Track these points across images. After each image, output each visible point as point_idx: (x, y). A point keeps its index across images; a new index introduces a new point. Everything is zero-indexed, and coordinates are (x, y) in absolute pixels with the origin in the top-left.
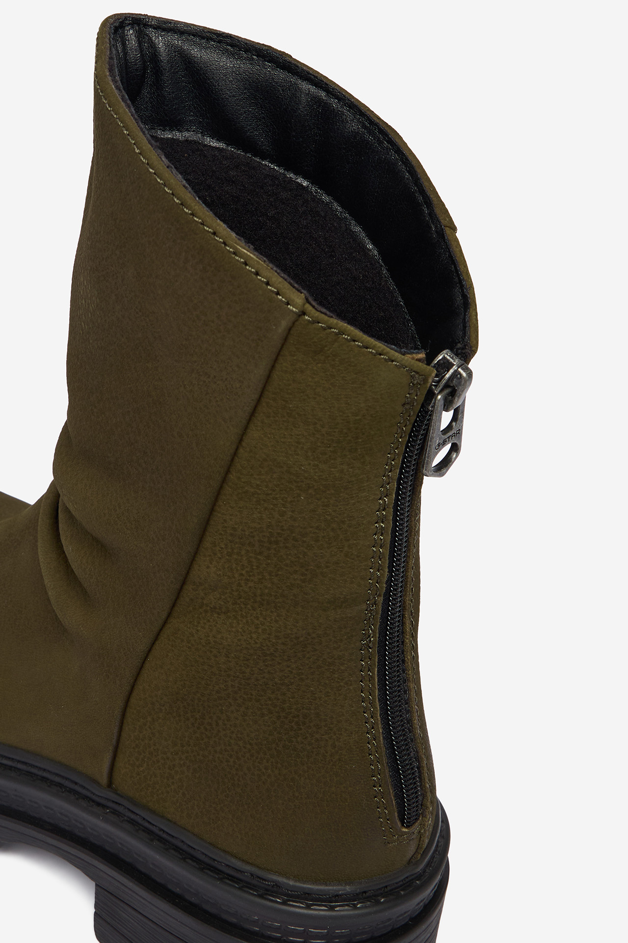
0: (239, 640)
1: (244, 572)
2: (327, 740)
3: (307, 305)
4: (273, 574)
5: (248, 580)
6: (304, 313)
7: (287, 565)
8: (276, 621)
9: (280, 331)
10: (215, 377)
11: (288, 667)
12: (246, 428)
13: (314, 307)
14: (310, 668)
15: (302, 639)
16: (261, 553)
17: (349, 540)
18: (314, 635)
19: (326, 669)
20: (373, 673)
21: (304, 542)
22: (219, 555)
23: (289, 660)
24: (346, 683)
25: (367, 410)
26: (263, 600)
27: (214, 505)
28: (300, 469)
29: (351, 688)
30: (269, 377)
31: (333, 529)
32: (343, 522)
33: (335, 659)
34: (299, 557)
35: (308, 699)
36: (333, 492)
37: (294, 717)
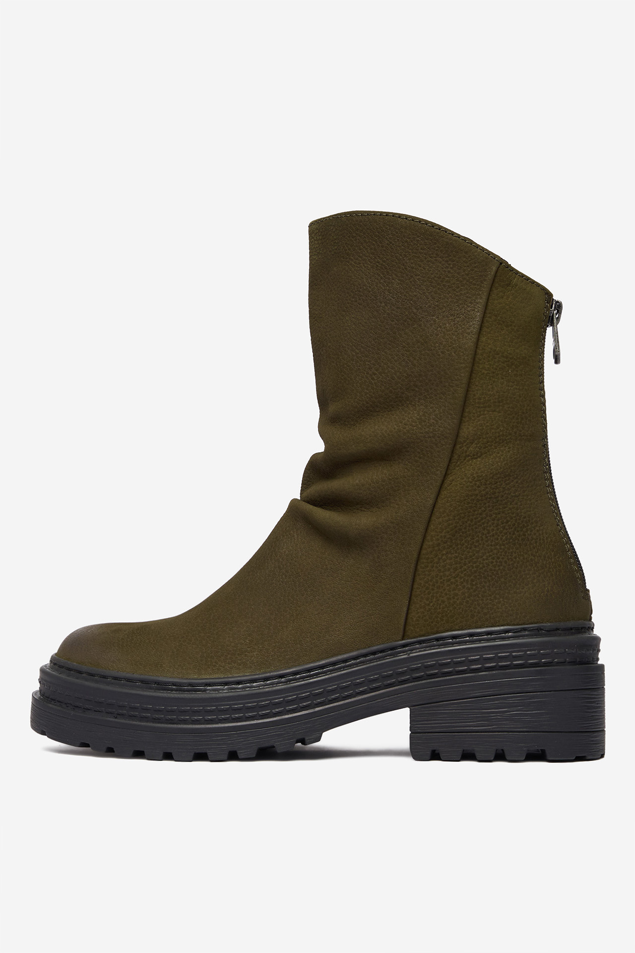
6: (502, 263)
18: (527, 458)
22: (473, 419)
24: (543, 492)
25: (532, 314)
28: (507, 353)
33: (536, 476)
36: (523, 366)
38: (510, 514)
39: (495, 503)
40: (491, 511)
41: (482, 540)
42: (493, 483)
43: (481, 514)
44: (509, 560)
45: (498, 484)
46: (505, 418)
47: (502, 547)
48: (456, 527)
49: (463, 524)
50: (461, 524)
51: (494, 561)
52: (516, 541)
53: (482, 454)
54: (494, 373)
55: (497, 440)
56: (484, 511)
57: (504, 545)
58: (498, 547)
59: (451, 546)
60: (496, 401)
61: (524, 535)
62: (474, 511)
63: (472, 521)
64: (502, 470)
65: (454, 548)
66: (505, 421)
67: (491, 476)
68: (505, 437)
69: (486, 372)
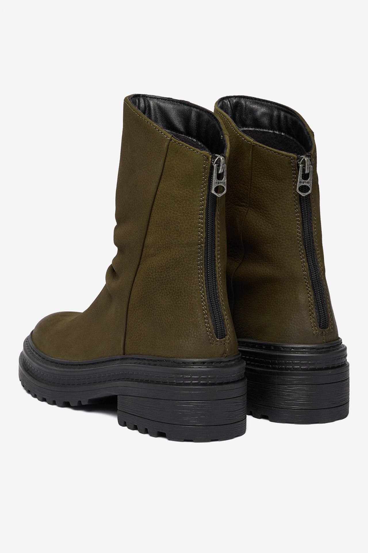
0: (159, 264)
1: (160, 237)
2: (188, 301)
3: (172, 138)
4: (168, 235)
5: (161, 239)
6: (171, 140)
7: (172, 231)
8: (170, 254)
9: (165, 147)
10: (150, 170)
11: (174, 272)
12: (159, 184)
13: (174, 138)
14: (181, 272)
15: (178, 260)
16: (164, 229)
17: (191, 220)
18: (182, 258)
19: (187, 272)
20: (203, 275)
21: (177, 221)
22: (153, 233)
23: (174, 269)
24: (193, 278)
25: (192, 170)
26: (166, 246)
27: (150, 214)
28: (174, 194)
29: (195, 280)
30: (164, 165)
31: (185, 216)
32: (189, 213)
33: (189, 268)
34: (175, 227)
35: (181, 285)
36: (185, 202)
37: (177, 293)
38: (170, 290)
39: (161, 283)
40: (159, 288)
41: (154, 304)
42: (160, 272)
43: (154, 289)
44: (166, 317)
45: (163, 272)
46: (170, 234)
47: (164, 309)
48: (142, 295)
49: (145, 294)
50: (144, 294)
51: (159, 317)
52: (171, 307)
53: (156, 254)
54: (166, 206)
55: (164, 246)
56: (156, 287)
57: (164, 308)
58: (161, 309)
59: (140, 306)
60: (166, 223)
61: (176, 304)
62: (150, 287)
63: (149, 293)
64: (164, 264)
65: (141, 307)
66: (169, 235)
67: (159, 267)
68: (168, 245)
69: (161, 205)
